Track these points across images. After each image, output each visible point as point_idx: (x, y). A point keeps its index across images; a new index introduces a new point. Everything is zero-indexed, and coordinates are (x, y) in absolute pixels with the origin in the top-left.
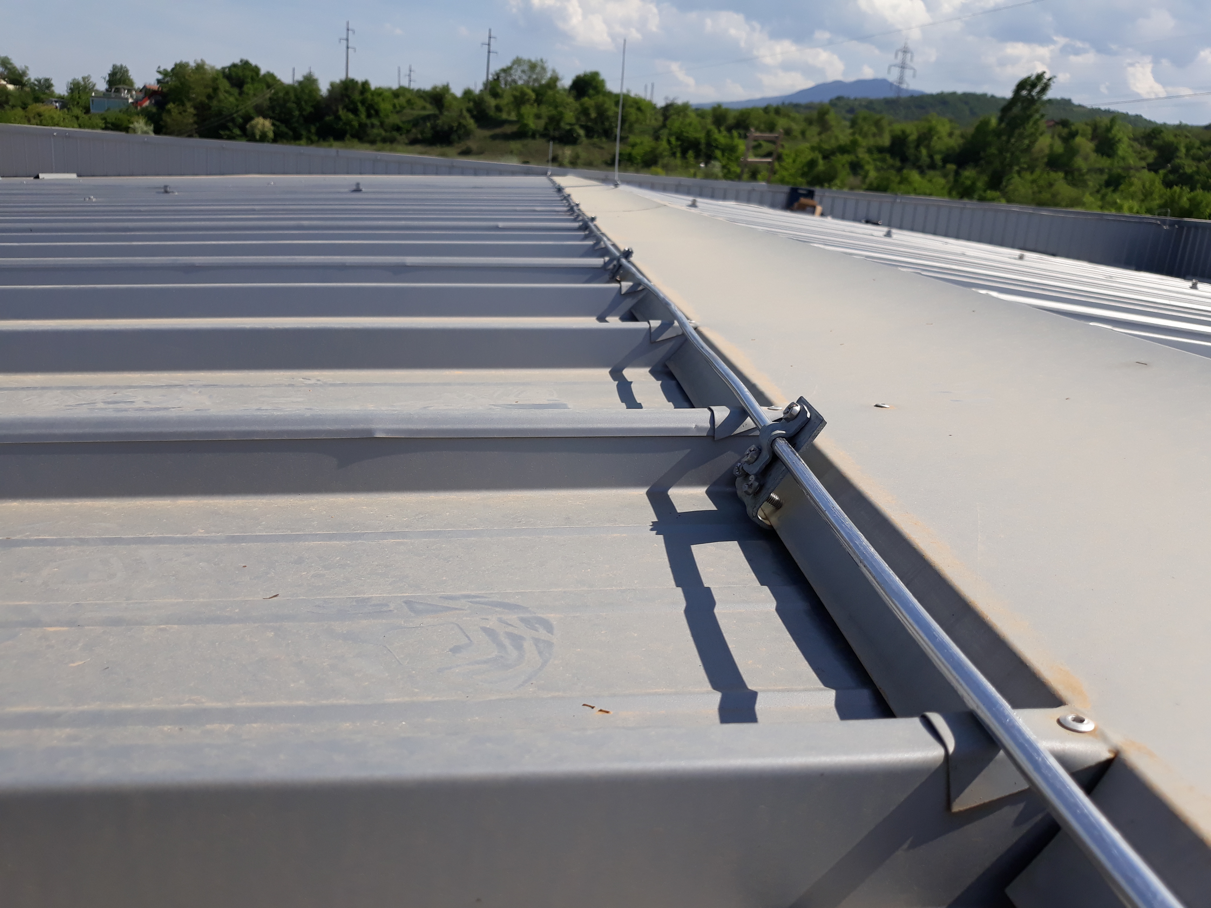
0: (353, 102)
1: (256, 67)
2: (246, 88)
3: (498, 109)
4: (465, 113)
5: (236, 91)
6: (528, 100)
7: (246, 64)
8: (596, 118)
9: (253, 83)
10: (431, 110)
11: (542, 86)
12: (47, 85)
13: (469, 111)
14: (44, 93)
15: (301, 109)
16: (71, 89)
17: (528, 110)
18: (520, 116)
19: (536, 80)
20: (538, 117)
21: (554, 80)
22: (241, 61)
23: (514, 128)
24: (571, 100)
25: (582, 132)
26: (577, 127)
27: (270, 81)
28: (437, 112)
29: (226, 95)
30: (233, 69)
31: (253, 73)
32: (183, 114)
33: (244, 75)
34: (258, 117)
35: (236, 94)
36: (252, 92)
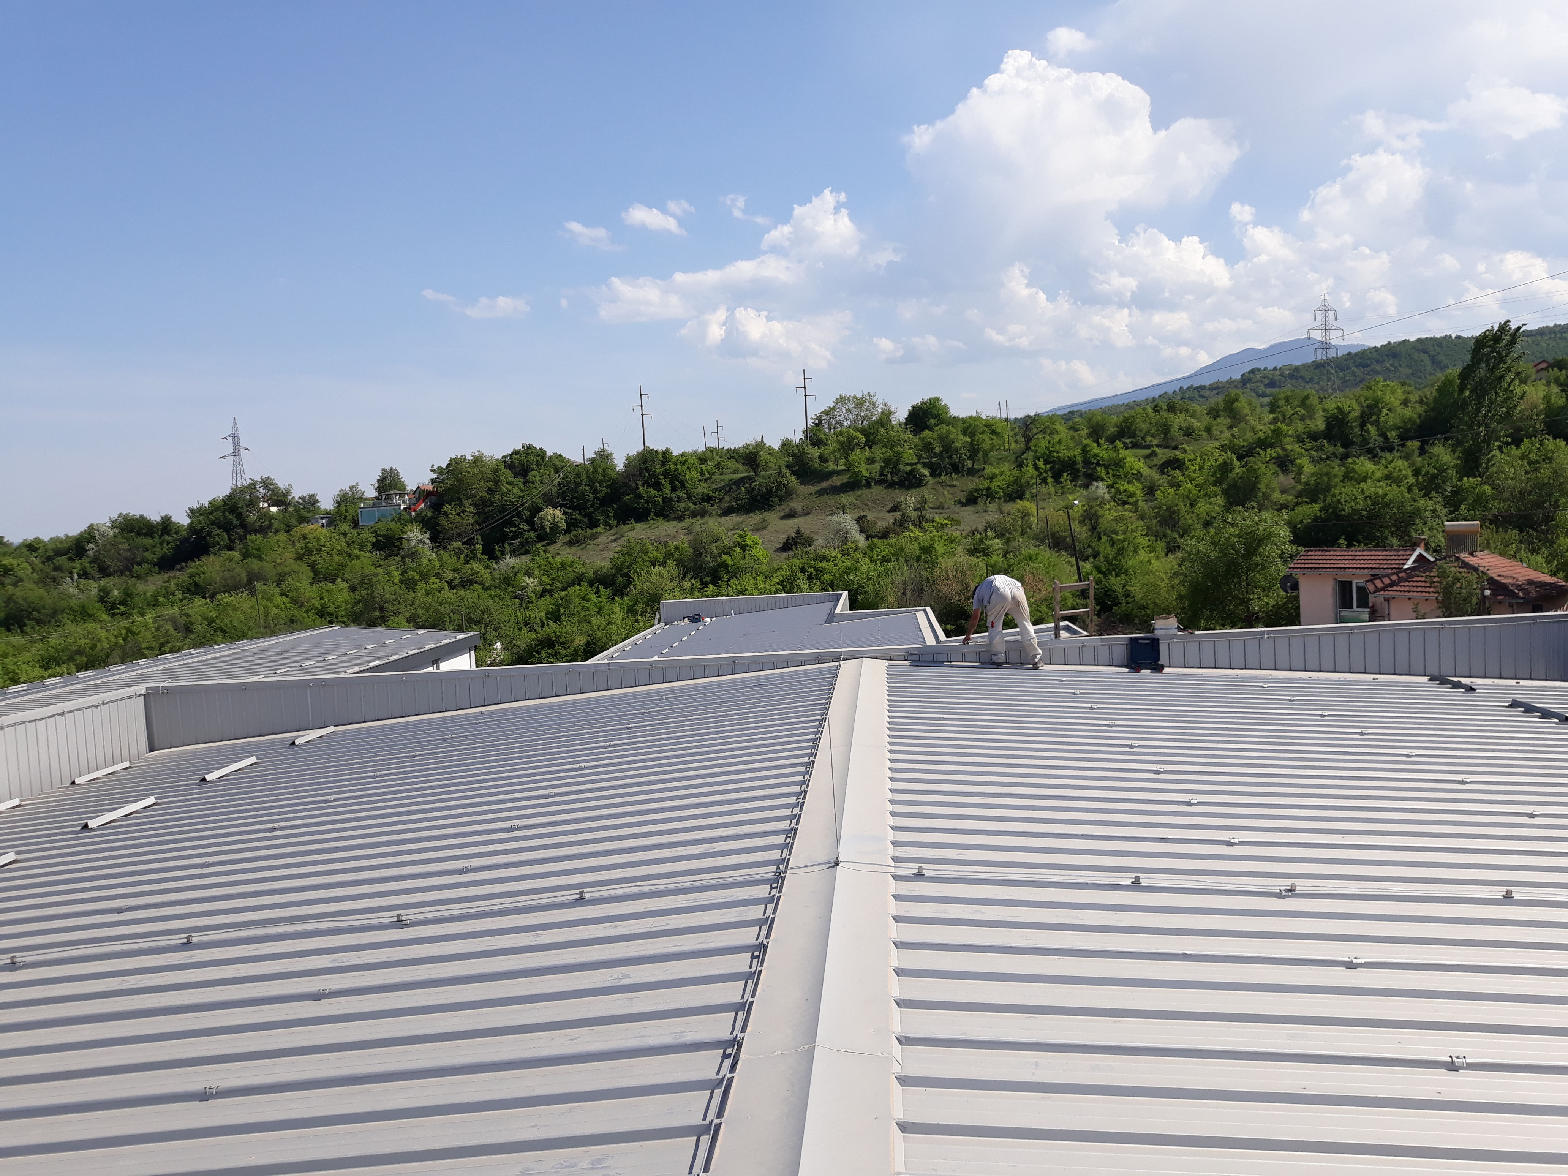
0: (653, 475)
1: (541, 449)
2: (530, 477)
3: (823, 459)
4: (784, 470)
5: (520, 480)
6: (858, 444)
7: (529, 449)
8: (941, 452)
9: (538, 469)
10: (744, 472)
11: (872, 425)
12: (311, 502)
13: (788, 467)
14: (309, 512)
15: (595, 492)
16: (338, 502)
17: (858, 455)
18: (849, 463)
19: (863, 418)
20: (871, 461)
21: (887, 414)
22: (523, 447)
23: (845, 479)
24: (909, 435)
25: (926, 472)
26: (919, 466)
27: (558, 463)
28: (752, 473)
29: (509, 487)
30: (514, 456)
31: (539, 458)
32: (462, 514)
33: (527, 461)
34: (547, 507)
35: (521, 484)
36: (538, 479)
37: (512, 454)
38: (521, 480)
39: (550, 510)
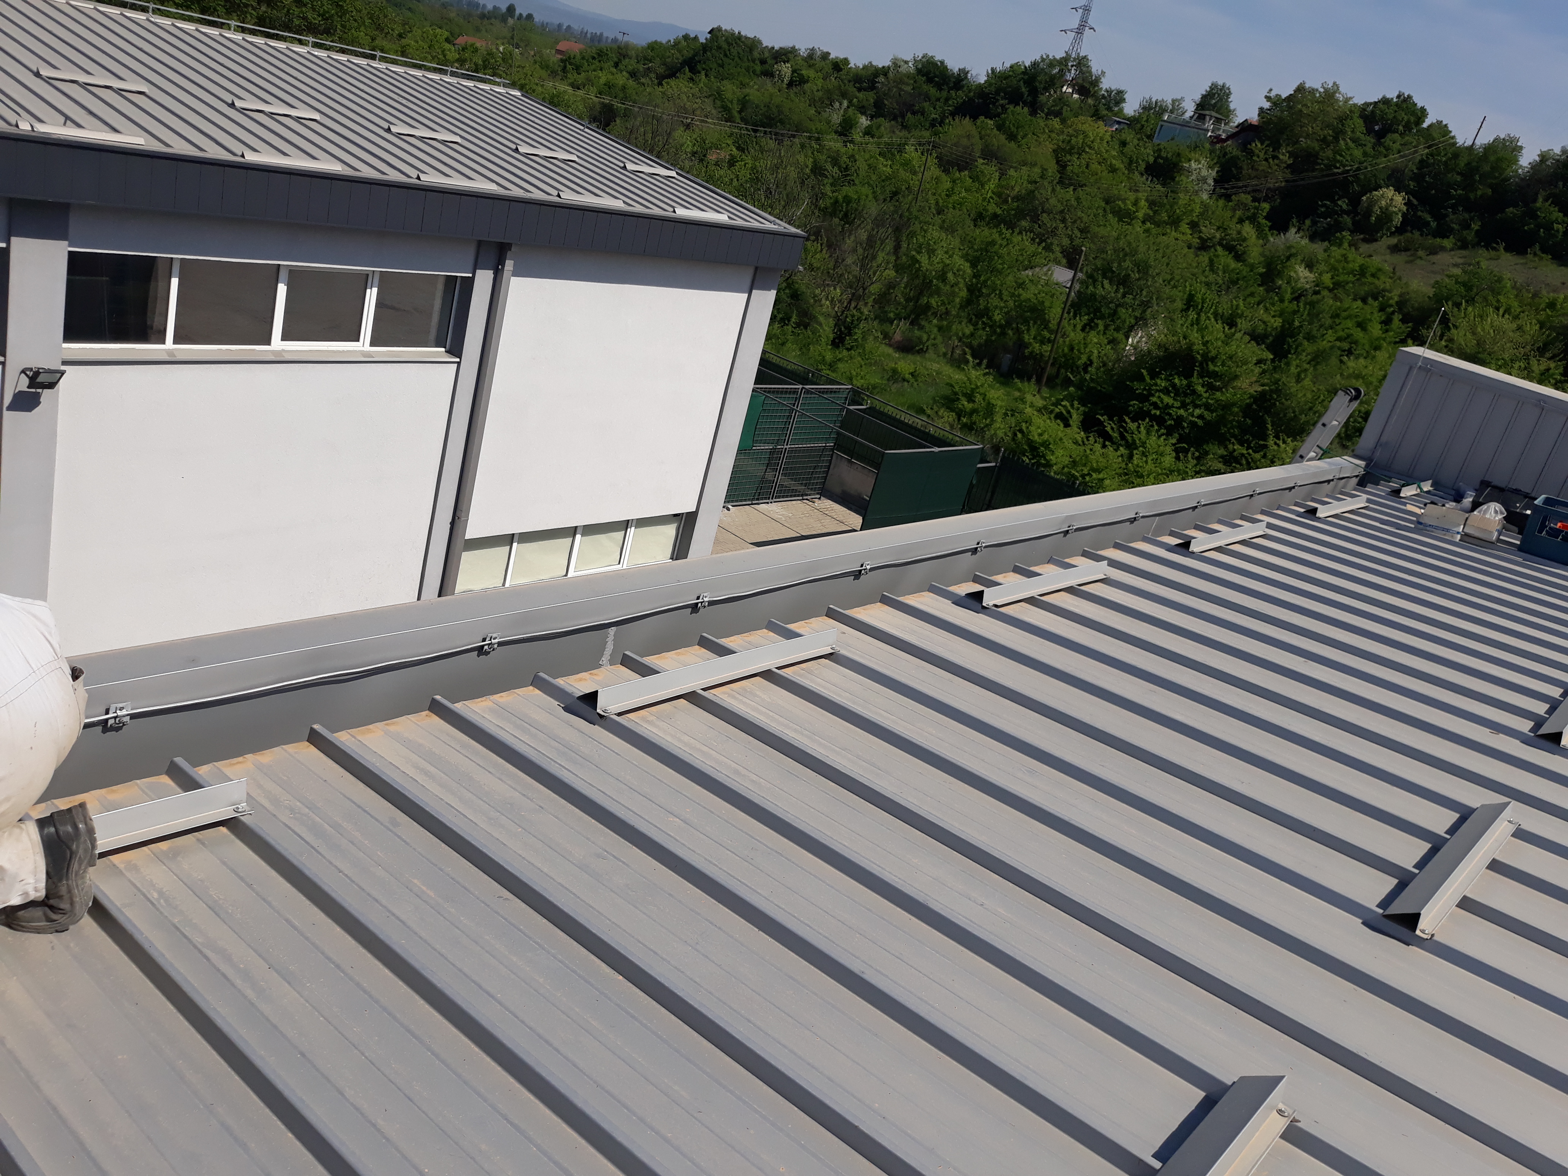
1: (1422, 110)
2: (1388, 140)
5: (1370, 140)
7: (1405, 101)
9: (1404, 134)
12: (1117, 99)
14: (1110, 110)
15: (1468, 188)
16: (1145, 109)
22: (1399, 97)
27: (1437, 135)
29: (1351, 144)
30: (1381, 105)
31: (1412, 119)
32: (1271, 160)
33: (1395, 117)
34: (1387, 187)
35: (1370, 145)
36: (1396, 146)
37: (1379, 101)
38: (1373, 140)
39: (1390, 192)
